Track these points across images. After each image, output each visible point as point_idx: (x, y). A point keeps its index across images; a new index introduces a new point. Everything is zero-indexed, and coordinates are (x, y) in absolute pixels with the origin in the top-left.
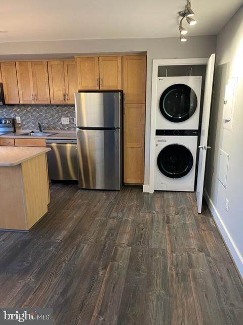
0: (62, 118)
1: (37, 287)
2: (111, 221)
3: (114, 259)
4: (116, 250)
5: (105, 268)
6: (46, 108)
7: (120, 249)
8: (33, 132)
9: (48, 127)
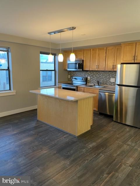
0: (111, 79)
1: (68, 168)
2: (125, 146)
3: (117, 171)
4: (121, 166)
5: (109, 174)
6: (103, 73)
7: (123, 166)
8: (94, 85)
9: (103, 83)
